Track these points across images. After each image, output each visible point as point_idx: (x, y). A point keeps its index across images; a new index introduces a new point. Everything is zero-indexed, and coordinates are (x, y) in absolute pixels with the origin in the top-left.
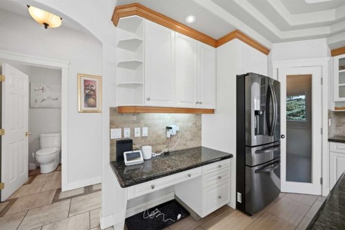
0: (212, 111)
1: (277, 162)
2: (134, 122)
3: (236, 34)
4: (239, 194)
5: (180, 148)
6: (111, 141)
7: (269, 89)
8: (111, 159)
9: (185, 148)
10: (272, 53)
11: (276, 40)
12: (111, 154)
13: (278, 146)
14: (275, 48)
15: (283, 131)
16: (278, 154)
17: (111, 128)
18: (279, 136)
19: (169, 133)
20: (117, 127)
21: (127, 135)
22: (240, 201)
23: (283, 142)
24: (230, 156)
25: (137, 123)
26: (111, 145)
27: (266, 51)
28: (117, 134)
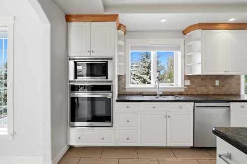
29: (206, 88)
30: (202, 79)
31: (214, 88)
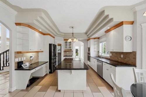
0: (43, 52)
1: (56, 62)
2: (21, 56)
3: (49, 34)
4: (50, 70)
5: (34, 63)
6: (15, 62)
7: (55, 46)
8: (15, 68)
9: (35, 62)
10: (55, 38)
11: (55, 36)
12: (15, 67)
13: (56, 58)
14: (56, 37)
15: (57, 55)
16: (56, 60)
17: (15, 58)
18: (56, 56)
19: (31, 58)
20: (17, 58)
21: (20, 60)
22: (50, 71)
23: (57, 57)
24: (48, 62)
25: (22, 56)
26: (15, 64)
27: (54, 37)
28: (17, 60)
29: (117, 58)
30: (116, 54)
31: (120, 59)
